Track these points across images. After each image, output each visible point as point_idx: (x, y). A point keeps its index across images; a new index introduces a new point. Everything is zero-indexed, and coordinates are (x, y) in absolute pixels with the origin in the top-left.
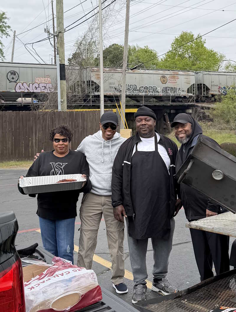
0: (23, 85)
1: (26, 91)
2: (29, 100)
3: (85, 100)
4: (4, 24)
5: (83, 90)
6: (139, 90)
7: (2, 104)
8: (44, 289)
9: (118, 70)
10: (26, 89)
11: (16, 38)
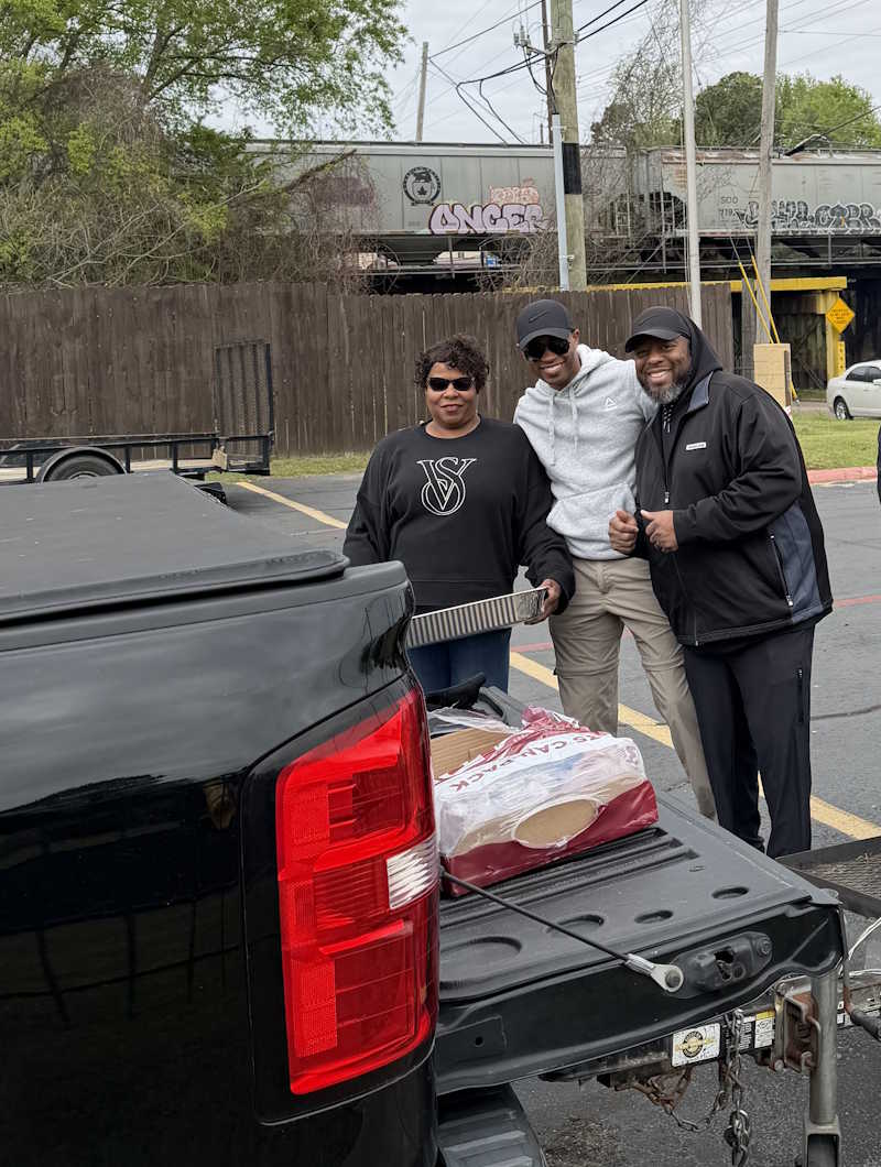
0: (453, 212)
1: (464, 230)
2: (472, 257)
3: (644, 256)
4: (391, 23)
5: (639, 223)
6: (816, 220)
7: (391, 271)
8: (493, 786)
9: (746, 155)
10: (463, 224)
11: (429, 67)
